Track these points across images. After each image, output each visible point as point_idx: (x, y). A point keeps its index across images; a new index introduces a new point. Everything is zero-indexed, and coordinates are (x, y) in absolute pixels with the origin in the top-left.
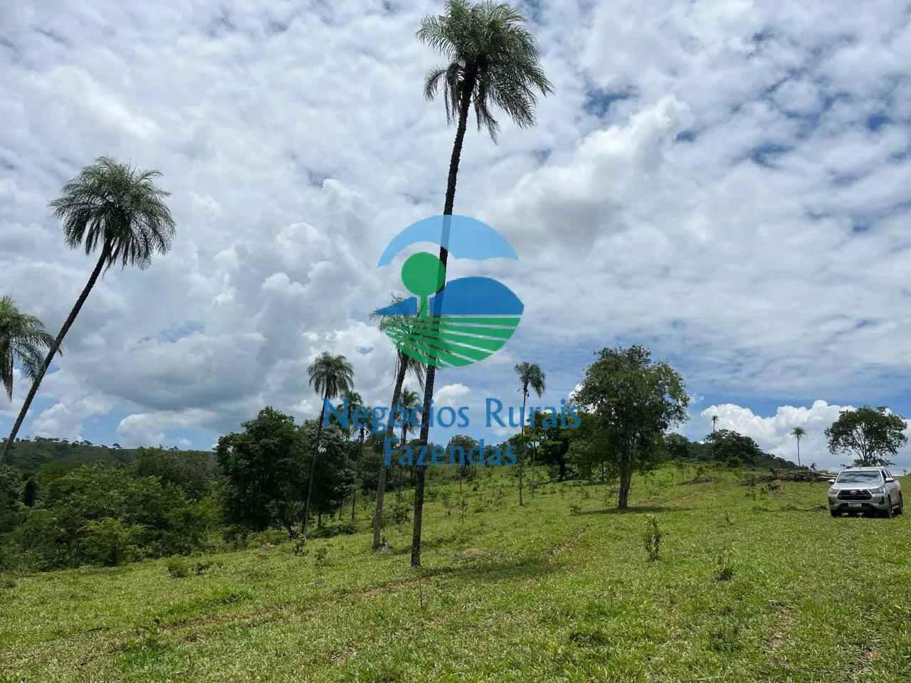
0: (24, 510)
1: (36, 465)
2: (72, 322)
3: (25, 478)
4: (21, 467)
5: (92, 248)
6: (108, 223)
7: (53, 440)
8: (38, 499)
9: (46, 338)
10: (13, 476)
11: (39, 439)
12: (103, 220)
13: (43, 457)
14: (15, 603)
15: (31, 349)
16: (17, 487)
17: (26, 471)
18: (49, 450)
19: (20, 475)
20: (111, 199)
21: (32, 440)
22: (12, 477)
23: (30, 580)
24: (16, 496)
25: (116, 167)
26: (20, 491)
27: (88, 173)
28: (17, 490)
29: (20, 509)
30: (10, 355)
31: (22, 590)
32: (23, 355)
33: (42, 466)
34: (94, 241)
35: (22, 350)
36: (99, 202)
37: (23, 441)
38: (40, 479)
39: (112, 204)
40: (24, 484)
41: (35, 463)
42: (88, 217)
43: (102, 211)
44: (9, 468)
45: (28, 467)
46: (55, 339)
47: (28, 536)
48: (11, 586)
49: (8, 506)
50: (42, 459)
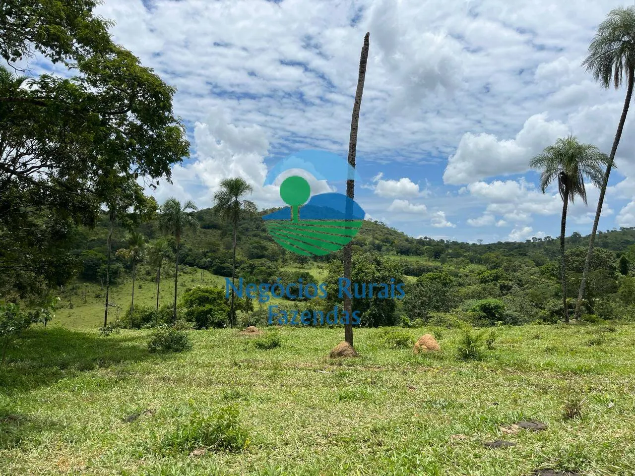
0: (621, 278)
1: (624, 247)
2: (619, 140)
3: (618, 256)
4: (614, 249)
5: (619, 83)
6: (628, 60)
7: (633, 228)
8: (631, 270)
9: (603, 158)
10: (609, 255)
11: (623, 229)
12: (624, 58)
13: (628, 241)
14: (614, 343)
15: (593, 167)
16: (614, 262)
17: (618, 252)
18: (632, 235)
19: (615, 255)
20: (626, 38)
21: (618, 230)
22: (609, 257)
23: (626, 327)
24: (615, 269)
25: (624, 12)
26: (617, 265)
27: (603, 28)
28: (614, 265)
29: (619, 277)
30: (580, 174)
31: (620, 334)
32: (589, 173)
33: (629, 247)
34: (619, 76)
35: (588, 169)
36: (616, 46)
37: (612, 231)
38: (629, 256)
39: (628, 42)
40: (618, 260)
41: (623, 245)
42: (611, 61)
43: (622, 50)
44: (605, 250)
45: (619, 248)
46: (609, 156)
47: (625, 295)
48: (612, 330)
49: (610, 276)
50: (628, 242)
